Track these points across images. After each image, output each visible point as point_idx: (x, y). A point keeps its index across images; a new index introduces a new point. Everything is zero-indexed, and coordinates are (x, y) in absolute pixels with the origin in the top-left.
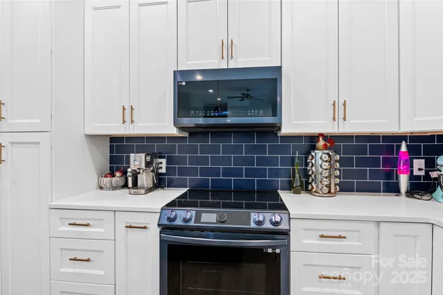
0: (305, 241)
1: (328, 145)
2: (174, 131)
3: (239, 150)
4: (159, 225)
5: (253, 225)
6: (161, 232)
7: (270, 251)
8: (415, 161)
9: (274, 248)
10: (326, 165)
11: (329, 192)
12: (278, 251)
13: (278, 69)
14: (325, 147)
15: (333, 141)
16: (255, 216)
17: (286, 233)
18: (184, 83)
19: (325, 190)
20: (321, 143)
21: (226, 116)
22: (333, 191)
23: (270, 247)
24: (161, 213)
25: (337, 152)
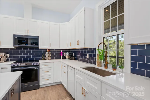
0: (42, 67)
1: (49, 51)
2: (13, 48)
3: (30, 52)
4: (11, 67)
5: (32, 65)
6: (11, 68)
7: (36, 69)
8: (64, 53)
9: (36, 68)
10: (48, 54)
11: (49, 59)
12: (37, 69)
13: (38, 37)
14: (48, 51)
15: (50, 50)
16: (33, 63)
17: (39, 65)
18: (16, 37)
19: (48, 59)
20: (48, 50)
21: (27, 45)
22: (50, 59)
23: (35, 68)
24: (11, 65)
25: (50, 52)
